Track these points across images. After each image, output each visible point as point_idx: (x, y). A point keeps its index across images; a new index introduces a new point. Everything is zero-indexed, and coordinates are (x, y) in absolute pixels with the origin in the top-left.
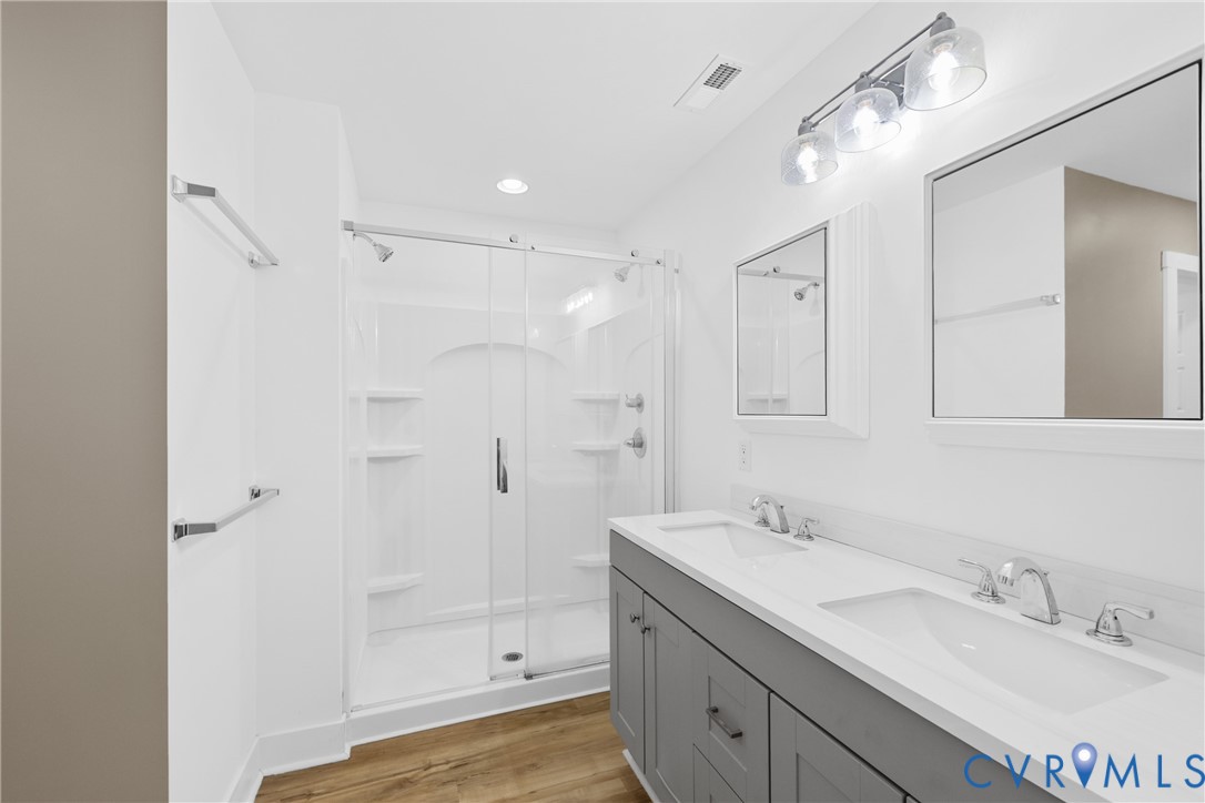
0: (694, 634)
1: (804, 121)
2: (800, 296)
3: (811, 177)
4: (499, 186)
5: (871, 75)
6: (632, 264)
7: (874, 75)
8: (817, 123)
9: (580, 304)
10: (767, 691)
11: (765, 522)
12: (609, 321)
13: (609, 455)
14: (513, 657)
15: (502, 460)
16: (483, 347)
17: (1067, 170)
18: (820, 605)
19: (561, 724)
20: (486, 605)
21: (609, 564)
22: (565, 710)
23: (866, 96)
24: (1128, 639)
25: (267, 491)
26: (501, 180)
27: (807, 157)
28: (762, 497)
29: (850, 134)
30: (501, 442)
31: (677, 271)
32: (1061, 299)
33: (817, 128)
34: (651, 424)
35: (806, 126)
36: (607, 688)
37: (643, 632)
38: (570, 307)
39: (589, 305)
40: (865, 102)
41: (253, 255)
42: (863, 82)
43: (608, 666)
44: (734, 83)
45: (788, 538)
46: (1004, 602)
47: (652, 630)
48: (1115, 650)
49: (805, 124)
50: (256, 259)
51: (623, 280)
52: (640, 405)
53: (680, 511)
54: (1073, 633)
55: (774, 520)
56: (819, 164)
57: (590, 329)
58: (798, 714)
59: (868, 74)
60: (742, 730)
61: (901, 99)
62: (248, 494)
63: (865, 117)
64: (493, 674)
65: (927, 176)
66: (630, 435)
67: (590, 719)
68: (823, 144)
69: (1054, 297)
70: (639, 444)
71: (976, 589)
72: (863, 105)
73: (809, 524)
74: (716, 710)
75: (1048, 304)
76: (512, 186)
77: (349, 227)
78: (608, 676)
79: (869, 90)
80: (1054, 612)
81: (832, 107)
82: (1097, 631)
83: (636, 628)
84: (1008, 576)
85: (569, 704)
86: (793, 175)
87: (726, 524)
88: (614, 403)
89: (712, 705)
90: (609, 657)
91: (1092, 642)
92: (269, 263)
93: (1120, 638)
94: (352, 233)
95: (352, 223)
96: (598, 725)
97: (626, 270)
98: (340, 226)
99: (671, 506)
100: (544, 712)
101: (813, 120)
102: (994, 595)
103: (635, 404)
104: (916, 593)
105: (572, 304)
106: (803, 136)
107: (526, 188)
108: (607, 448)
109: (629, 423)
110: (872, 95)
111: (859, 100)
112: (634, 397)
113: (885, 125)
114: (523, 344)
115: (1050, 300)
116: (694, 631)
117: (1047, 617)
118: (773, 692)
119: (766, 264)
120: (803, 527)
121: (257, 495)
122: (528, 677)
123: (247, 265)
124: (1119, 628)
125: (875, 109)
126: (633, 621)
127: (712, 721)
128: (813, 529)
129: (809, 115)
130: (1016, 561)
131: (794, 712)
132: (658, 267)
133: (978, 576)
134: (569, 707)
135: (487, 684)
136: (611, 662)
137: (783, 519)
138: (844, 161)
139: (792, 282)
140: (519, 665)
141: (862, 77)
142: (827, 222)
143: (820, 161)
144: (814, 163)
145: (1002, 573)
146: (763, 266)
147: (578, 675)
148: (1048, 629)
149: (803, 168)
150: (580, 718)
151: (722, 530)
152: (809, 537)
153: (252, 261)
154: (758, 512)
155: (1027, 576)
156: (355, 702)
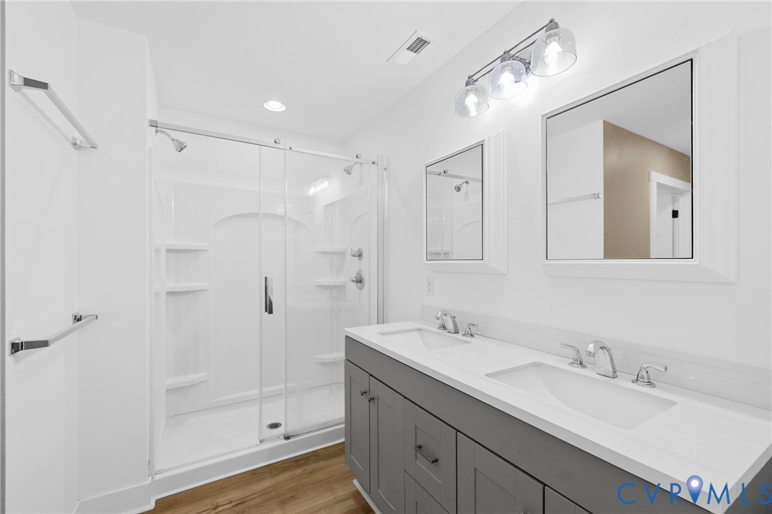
0: (406, 400)
1: (469, 78)
2: (458, 189)
3: (473, 113)
4: (265, 105)
5: (510, 52)
6: (356, 163)
7: (512, 53)
8: (477, 80)
9: (319, 189)
10: (455, 431)
11: (444, 327)
12: (339, 201)
13: (340, 288)
14: (275, 426)
15: (269, 293)
16: (255, 215)
17: (604, 121)
18: (486, 375)
19: (310, 467)
20: (257, 391)
21: (345, 358)
22: (312, 458)
23: (507, 65)
24: (654, 384)
25: (87, 317)
26: (267, 101)
27: (471, 100)
28: (443, 311)
29: (497, 88)
30: (268, 280)
31: (385, 169)
32: (602, 196)
33: (477, 83)
34: (368, 268)
35: (470, 81)
36: (343, 440)
37: (370, 401)
38: (312, 191)
39: (325, 190)
40: (506, 68)
41: (76, 139)
42: (506, 57)
43: (344, 425)
44: (426, 51)
45: (459, 336)
46: (586, 367)
47: (376, 400)
48: (647, 390)
49: (470, 79)
50: (78, 142)
51: (349, 174)
52: (360, 255)
53: (387, 323)
54: (625, 382)
55: (450, 326)
56: (478, 105)
57: (325, 206)
58: (476, 444)
59: (508, 52)
60: (438, 458)
61: (527, 69)
62: (71, 319)
63: (506, 78)
64: (262, 438)
65: (543, 116)
66: (353, 275)
67: (330, 462)
68: (481, 93)
69: (598, 194)
70: (360, 281)
71: (571, 361)
72: (505, 70)
73: (471, 327)
74: (420, 447)
75: (595, 198)
76: (275, 106)
77: (154, 124)
78: (344, 432)
79: (509, 62)
80: (615, 372)
81: (488, 70)
82: (637, 380)
83: (365, 399)
84: (592, 351)
85: (315, 454)
86: (463, 111)
87: (419, 330)
88: (343, 254)
89: (418, 444)
90: (344, 420)
91: (635, 387)
92: (89, 146)
93: (650, 383)
94: (154, 129)
95: (156, 122)
96: (338, 465)
97: (351, 167)
98: (147, 123)
99: (381, 320)
100: (298, 461)
101: (475, 78)
102: (581, 363)
103: (357, 254)
104: (538, 365)
105: (313, 189)
106: (469, 87)
107: (284, 108)
108: (338, 284)
109: (353, 266)
110: (511, 65)
111: (503, 67)
112: (356, 250)
113: (518, 84)
114: (284, 215)
115: (596, 196)
116: (405, 398)
117: (611, 374)
118: (459, 431)
119: (439, 168)
120: (468, 330)
121: (79, 320)
122: (287, 438)
123: (71, 147)
124: (649, 378)
125: (512, 73)
126: (362, 395)
127: (418, 455)
128: (474, 330)
129: (472, 75)
130: (595, 342)
131: (473, 442)
132: (373, 166)
133: (572, 353)
134: (315, 455)
135: (257, 445)
136: (346, 423)
137: (455, 325)
138: (493, 104)
139: (455, 179)
140: (280, 431)
141: (505, 53)
142: (483, 141)
143: (478, 103)
144: (475, 104)
145: (588, 350)
146: (439, 169)
147: (322, 434)
148: (612, 381)
149: (469, 106)
150: (324, 462)
151: (417, 333)
152: (472, 335)
153: (75, 144)
154: (440, 322)
155: (601, 351)
156: (158, 467)
